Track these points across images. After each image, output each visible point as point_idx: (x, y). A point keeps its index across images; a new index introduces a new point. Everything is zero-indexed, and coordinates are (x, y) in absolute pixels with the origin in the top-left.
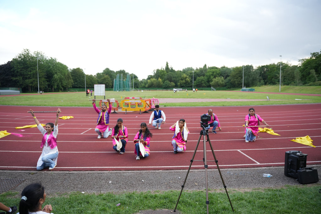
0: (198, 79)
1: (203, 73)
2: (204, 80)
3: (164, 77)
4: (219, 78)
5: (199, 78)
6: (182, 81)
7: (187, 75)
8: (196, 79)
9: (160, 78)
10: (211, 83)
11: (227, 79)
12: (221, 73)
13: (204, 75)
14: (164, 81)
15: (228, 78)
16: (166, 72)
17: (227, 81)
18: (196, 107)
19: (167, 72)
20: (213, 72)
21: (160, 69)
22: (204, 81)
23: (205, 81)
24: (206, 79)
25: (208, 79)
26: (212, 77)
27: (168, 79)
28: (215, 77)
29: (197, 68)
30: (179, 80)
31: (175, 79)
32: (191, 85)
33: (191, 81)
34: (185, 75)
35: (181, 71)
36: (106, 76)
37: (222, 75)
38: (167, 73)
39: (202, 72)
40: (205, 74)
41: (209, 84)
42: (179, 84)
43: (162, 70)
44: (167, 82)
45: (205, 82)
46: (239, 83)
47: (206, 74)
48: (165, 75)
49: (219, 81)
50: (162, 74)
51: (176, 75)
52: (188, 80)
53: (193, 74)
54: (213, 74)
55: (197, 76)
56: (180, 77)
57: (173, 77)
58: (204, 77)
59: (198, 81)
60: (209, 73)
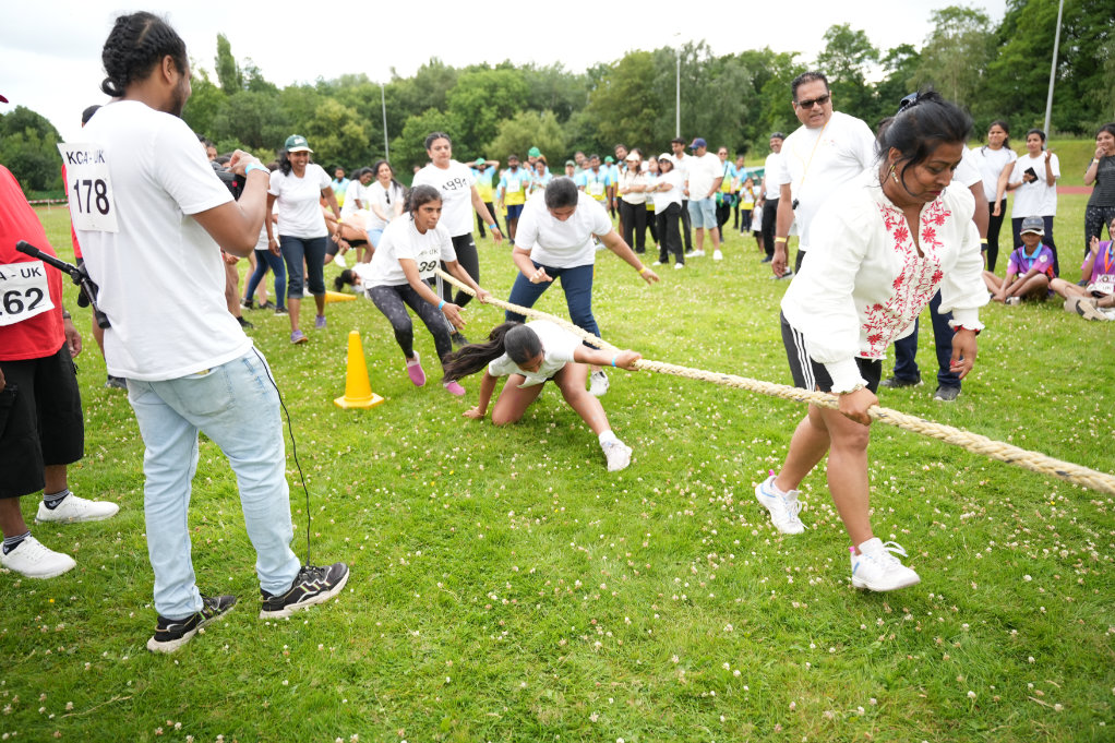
0: (415, 125)
1: (432, 96)
3: (210, 117)
4: (532, 115)
5: (419, 119)
6: (319, 141)
7: (348, 107)
8: (404, 125)
10: (486, 148)
11: (570, 122)
12: (529, 94)
13: (441, 106)
15: (580, 117)
17: (577, 134)
19: (230, 92)
20: (493, 88)
24: (459, 127)
25: (469, 125)
26: (488, 114)
27: (235, 131)
28: (505, 112)
29: (393, 70)
31: (277, 129)
33: (376, 140)
34: (334, 107)
35: (307, 89)
37: (536, 102)
38: (228, 98)
39: (431, 90)
40: (445, 98)
46: (647, 140)
47: (455, 98)
48: (214, 109)
49: (532, 134)
50: (200, 103)
51: (285, 110)
52: (354, 136)
53: (384, 103)
54: (492, 97)
55: (403, 109)
56: (309, 118)
57: (263, 120)
58: (443, 113)
59: (415, 136)
60: (467, 90)
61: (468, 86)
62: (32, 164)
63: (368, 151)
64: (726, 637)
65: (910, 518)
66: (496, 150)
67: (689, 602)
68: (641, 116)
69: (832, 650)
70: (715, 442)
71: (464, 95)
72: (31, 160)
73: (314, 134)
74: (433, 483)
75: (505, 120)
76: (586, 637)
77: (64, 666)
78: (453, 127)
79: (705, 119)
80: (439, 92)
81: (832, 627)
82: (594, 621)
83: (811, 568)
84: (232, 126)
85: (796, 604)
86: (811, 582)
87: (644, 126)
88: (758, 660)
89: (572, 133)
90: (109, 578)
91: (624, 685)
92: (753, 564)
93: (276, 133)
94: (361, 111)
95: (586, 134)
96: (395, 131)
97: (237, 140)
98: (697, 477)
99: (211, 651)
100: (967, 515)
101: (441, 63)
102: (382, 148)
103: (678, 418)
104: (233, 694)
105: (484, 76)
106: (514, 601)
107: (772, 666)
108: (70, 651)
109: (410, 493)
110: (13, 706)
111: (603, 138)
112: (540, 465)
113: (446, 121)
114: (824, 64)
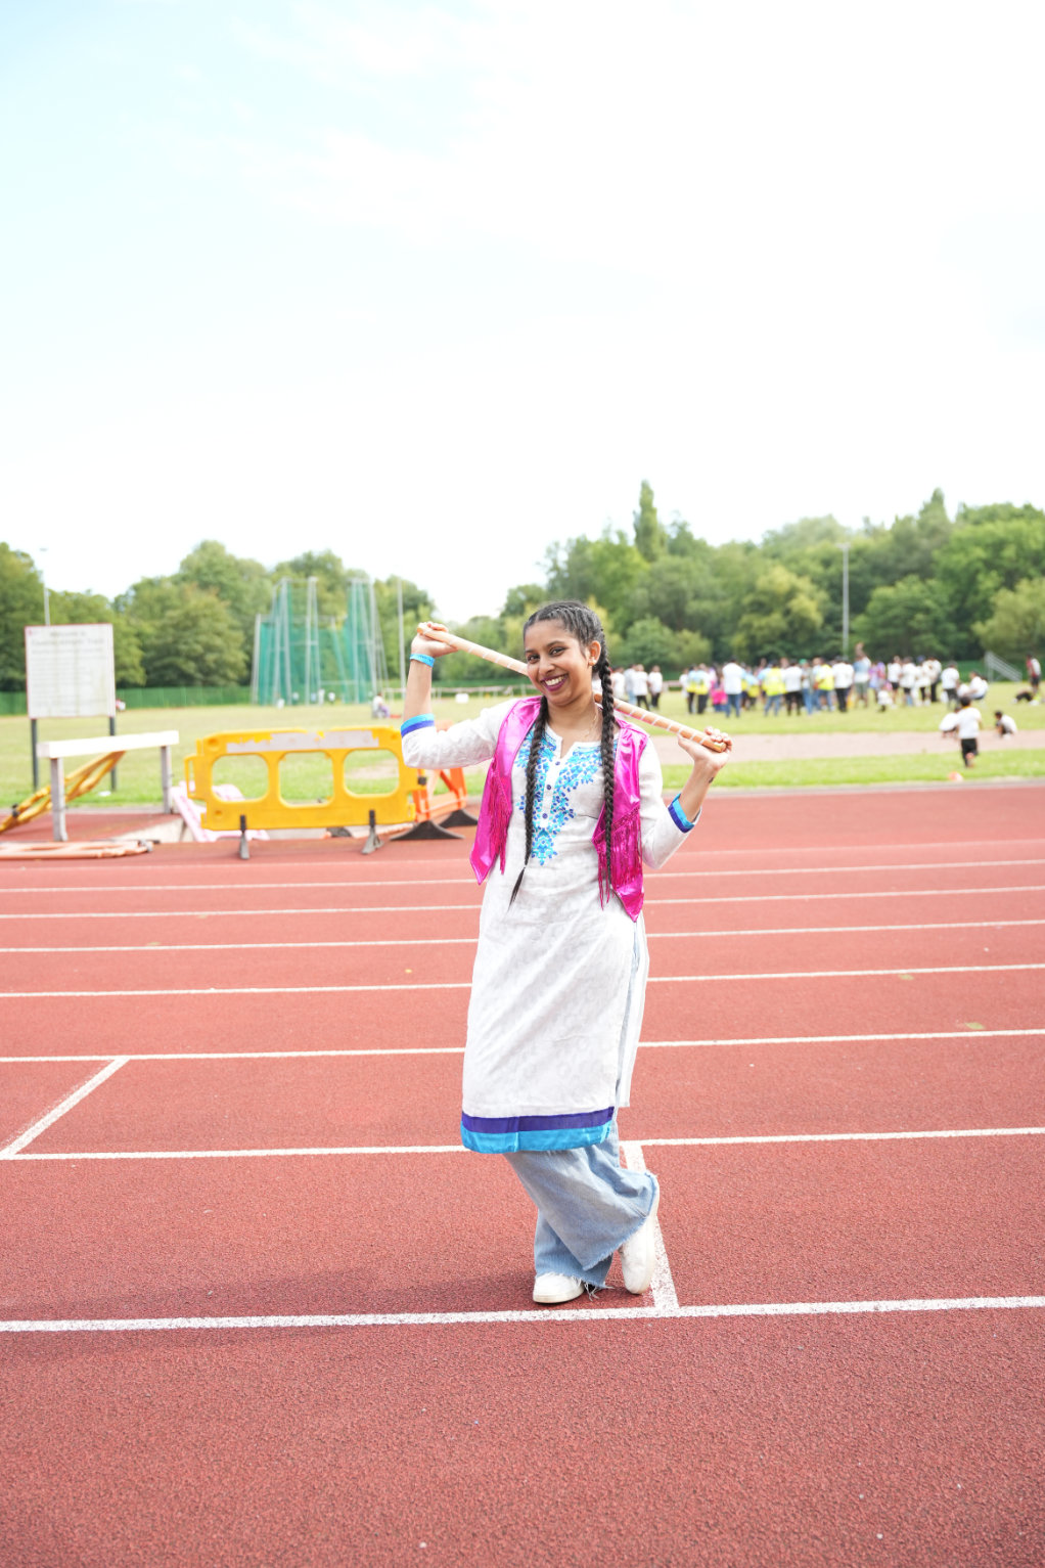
0: (885, 600)
1: (916, 556)
2: (929, 603)
3: (625, 592)
5: (889, 591)
6: (759, 621)
7: (801, 574)
8: (868, 600)
9: (600, 603)
10: (979, 628)
13: (924, 572)
14: (630, 624)
16: (637, 558)
18: (874, 788)
19: (649, 556)
20: (998, 546)
21: (594, 536)
22: (927, 611)
23: (940, 613)
24: (945, 599)
25: (961, 596)
26: (987, 581)
27: (655, 609)
28: (1010, 580)
29: (867, 520)
30: (736, 617)
31: (707, 605)
32: (828, 646)
33: (832, 619)
34: (781, 578)
35: (749, 548)
36: (197, 600)
38: (646, 566)
39: (915, 547)
40: (931, 561)
41: (963, 636)
42: (737, 640)
43: (609, 546)
44: (650, 630)
45: (936, 621)
47: (944, 562)
48: (627, 578)
50: (614, 574)
51: (719, 581)
52: (804, 614)
53: (846, 568)
54: (995, 558)
55: (873, 576)
56: (749, 592)
57: (690, 595)
58: (925, 582)
59: (883, 612)
60: (962, 550)
61: (963, 546)
63: (820, 632)
66: (991, 631)
71: (955, 558)
73: (753, 611)
75: (1006, 591)
78: (936, 601)
80: (925, 550)
84: (652, 602)
93: (705, 610)
94: (813, 581)
96: (858, 605)
97: (657, 620)
102: (839, 629)
105: (990, 530)
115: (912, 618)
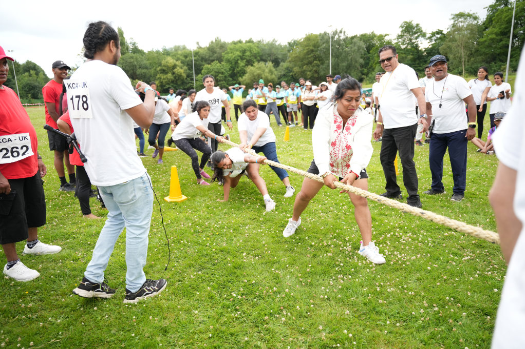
0: (208, 69)
1: (215, 55)
2: (222, 70)
4: (262, 64)
5: (209, 66)
6: (163, 76)
7: (177, 60)
8: (202, 69)
10: (240, 79)
11: (280, 67)
12: (261, 54)
13: (220, 60)
15: (284, 65)
17: (283, 73)
19: (123, 53)
20: (244, 52)
22: (222, 73)
23: (226, 74)
24: (228, 70)
25: (232, 69)
26: (242, 64)
28: (250, 63)
29: (198, 43)
31: (144, 71)
32: (188, 85)
33: (189, 76)
34: (170, 61)
35: (158, 52)
37: (264, 58)
39: (215, 52)
40: (222, 56)
45: (225, 77)
46: (316, 75)
47: (226, 56)
49: (262, 73)
51: (148, 62)
52: (179, 74)
53: (193, 58)
54: (243, 55)
55: (202, 61)
56: (159, 66)
57: (138, 67)
58: (221, 63)
60: (232, 53)
61: (232, 51)
62: (33, 87)
63: (185, 81)
64: (346, 317)
65: (438, 259)
66: (245, 80)
67: (328, 299)
68: (312, 65)
69: (398, 324)
70: (344, 221)
71: (230, 55)
72: (32, 85)
73: (161, 73)
74: (208, 238)
75: (249, 66)
76: (278, 316)
77: (30, 324)
78: (225, 70)
79: (343, 66)
80: (219, 53)
81: (398, 313)
82: (282, 308)
83: (388, 283)
85: (380, 301)
86: (388, 290)
87: (315, 69)
88: (361, 329)
89: (281, 72)
90: (54, 282)
91: (295, 340)
92: (360, 281)
93: (144, 72)
94: (182, 63)
95: (287, 73)
96: (198, 71)
98: (335, 237)
99: (100, 318)
100: (466, 258)
101: (220, 40)
102: (192, 79)
103: (327, 208)
104: (108, 340)
105: (240, 46)
106: (244, 297)
107: (368, 332)
108: (34, 317)
109: (197, 243)
110: (6, 343)
111: (295, 74)
112: (259, 230)
113: (222, 67)
114: (400, 40)
115: (218, 76)
